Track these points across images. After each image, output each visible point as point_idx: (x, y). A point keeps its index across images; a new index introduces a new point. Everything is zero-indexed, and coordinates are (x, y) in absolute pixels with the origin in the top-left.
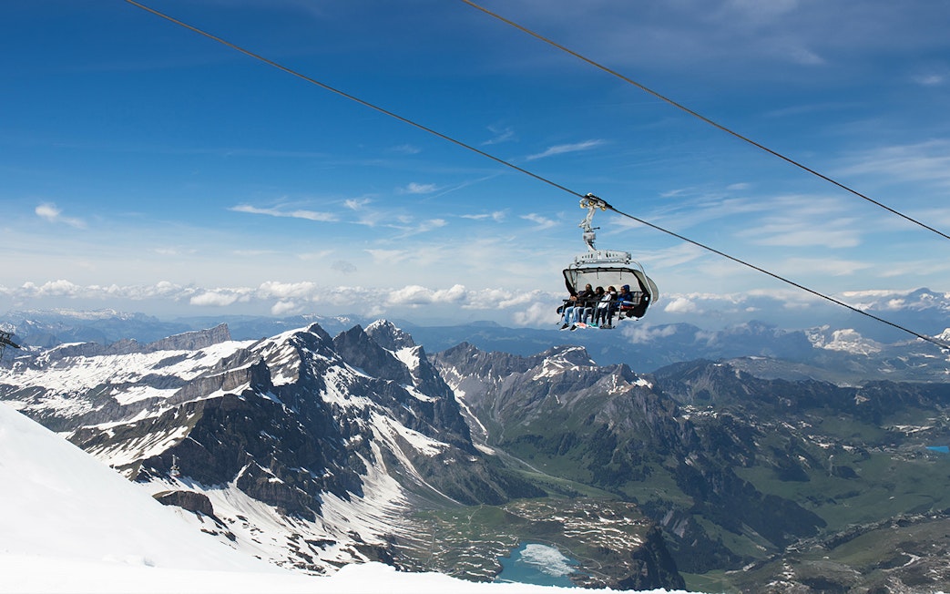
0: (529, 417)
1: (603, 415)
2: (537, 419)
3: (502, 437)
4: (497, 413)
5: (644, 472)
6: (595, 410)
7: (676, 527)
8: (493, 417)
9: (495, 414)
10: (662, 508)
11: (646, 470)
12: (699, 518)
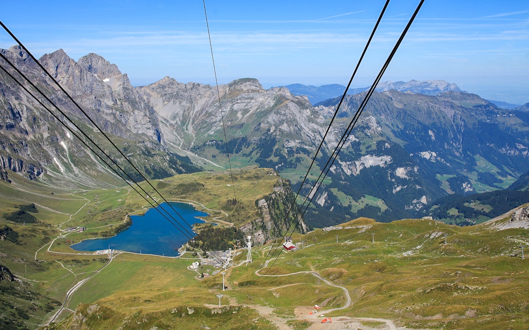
0: (214, 128)
1: (268, 122)
2: (219, 130)
3: (193, 143)
4: (190, 127)
5: (296, 162)
6: (262, 120)
7: (319, 199)
8: (187, 129)
9: (189, 128)
10: (308, 186)
11: (298, 160)
12: (334, 191)
